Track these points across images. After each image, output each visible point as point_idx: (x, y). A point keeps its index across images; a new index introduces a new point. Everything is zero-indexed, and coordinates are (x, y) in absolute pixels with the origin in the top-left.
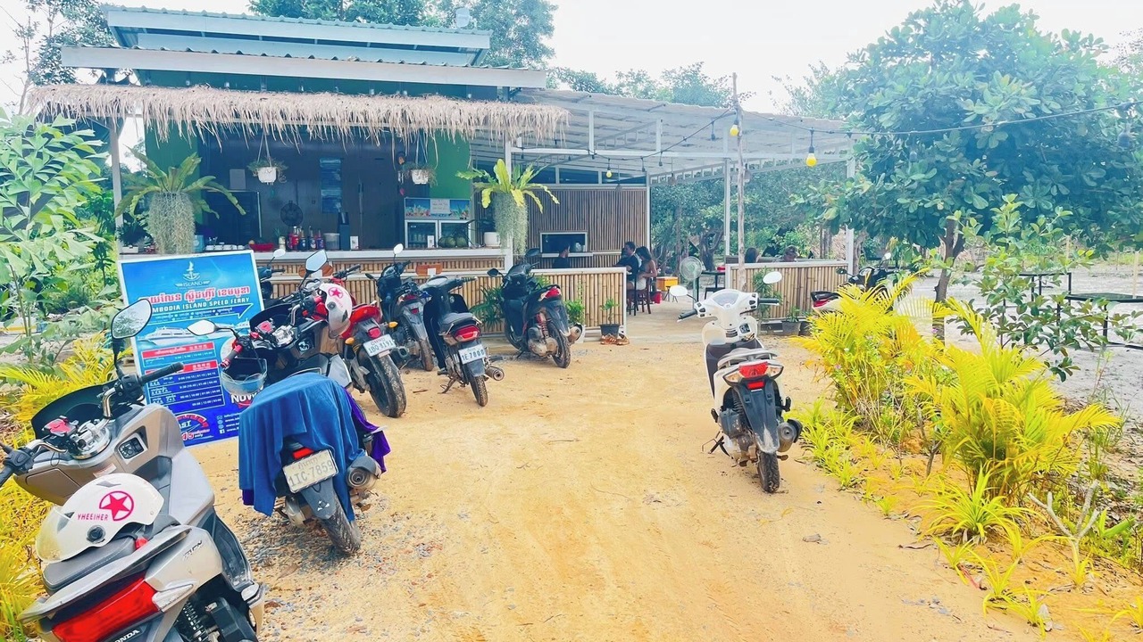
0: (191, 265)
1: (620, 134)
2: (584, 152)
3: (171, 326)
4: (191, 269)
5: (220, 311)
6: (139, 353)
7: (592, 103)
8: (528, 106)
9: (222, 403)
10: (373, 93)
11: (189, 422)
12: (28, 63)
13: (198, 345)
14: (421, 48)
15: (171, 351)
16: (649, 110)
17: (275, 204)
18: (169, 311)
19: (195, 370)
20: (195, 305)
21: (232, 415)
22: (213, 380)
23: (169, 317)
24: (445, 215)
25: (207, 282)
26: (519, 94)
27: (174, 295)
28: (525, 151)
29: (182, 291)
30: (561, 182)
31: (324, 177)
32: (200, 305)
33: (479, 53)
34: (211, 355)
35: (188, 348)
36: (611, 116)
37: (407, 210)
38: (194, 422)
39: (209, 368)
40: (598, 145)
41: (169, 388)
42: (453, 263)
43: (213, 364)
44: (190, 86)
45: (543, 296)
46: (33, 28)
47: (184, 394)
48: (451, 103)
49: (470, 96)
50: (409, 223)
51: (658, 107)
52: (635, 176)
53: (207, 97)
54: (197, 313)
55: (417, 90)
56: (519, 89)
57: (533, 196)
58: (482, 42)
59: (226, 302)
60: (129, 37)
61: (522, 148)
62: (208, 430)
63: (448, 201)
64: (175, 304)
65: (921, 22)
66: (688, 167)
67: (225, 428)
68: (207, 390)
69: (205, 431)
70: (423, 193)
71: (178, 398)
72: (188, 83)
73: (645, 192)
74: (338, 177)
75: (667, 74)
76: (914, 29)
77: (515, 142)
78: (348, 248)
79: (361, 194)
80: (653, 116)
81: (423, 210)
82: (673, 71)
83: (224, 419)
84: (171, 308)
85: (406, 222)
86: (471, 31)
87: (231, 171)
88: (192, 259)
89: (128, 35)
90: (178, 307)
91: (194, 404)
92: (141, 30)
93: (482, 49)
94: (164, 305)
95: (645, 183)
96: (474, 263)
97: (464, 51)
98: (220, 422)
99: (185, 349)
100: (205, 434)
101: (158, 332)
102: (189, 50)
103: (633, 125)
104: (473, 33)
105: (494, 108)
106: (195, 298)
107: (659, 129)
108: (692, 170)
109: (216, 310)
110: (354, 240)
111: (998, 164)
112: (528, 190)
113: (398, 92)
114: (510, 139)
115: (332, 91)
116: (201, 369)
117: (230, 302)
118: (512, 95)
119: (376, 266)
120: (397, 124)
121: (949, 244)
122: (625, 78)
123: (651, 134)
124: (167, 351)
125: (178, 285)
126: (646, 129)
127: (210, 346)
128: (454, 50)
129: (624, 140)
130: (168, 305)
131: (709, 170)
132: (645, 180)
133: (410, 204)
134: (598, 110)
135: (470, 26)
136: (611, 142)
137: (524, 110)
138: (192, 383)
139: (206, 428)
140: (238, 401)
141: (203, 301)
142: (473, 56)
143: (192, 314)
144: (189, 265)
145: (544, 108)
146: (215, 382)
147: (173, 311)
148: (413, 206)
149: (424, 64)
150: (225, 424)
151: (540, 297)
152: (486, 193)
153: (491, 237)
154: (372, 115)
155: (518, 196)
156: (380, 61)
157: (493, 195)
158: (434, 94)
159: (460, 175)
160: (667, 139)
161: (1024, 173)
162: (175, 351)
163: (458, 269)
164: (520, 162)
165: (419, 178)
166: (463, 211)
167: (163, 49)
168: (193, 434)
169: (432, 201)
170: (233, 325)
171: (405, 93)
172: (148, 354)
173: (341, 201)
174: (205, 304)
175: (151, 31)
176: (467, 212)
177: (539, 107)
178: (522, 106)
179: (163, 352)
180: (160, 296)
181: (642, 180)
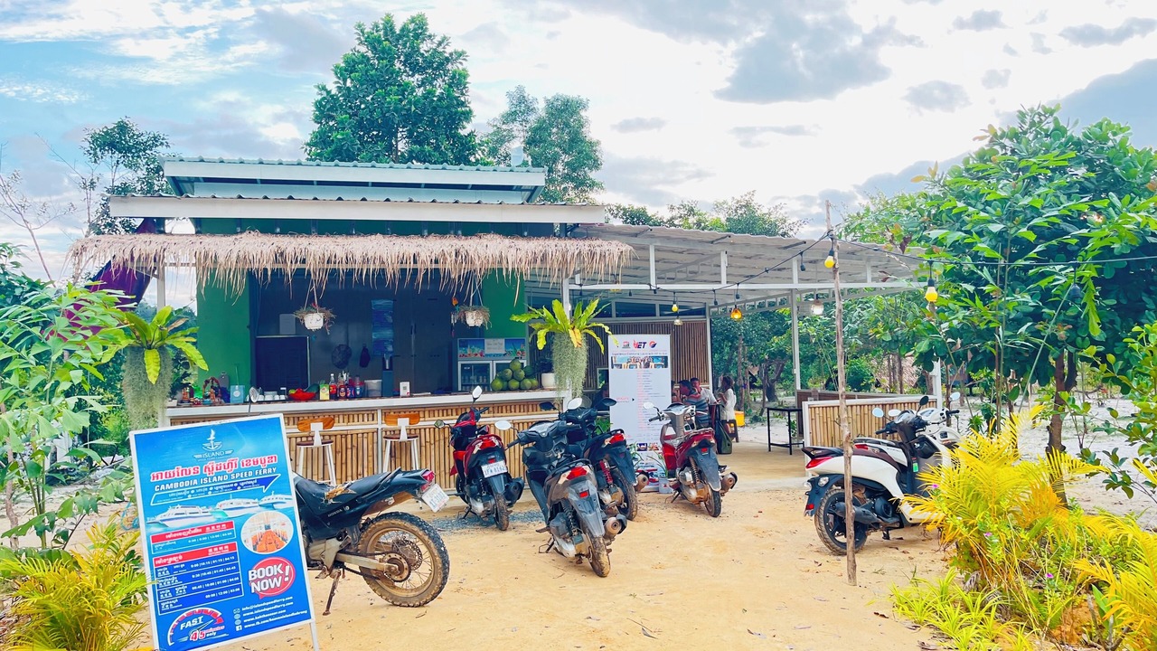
0: (213, 432)
1: (680, 267)
2: (646, 287)
3: (186, 504)
4: (212, 437)
5: (242, 484)
6: (148, 537)
7: (652, 237)
8: (587, 242)
9: (240, 593)
10: (426, 234)
11: (200, 618)
12: (89, 214)
13: (215, 525)
14: (475, 187)
15: (184, 534)
16: (712, 242)
17: (326, 347)
18: (184, 487)
19: (210, 555)
20: (215, 479)
21: (251, 607)
22: (231, 566)
23: (185, 493)
24: (500, 355)
25: (230, 452)
26: (577, 230)
27: (192, 468)
28: (584, 288)
29: (201, 462)
30: (617, 316)
31: (377, 319)
32: (220, 478)
33: (534, 190)
34: (230, 536)
35: (204, 529)
36: (672, 249)
37: (460, 352)
38: (207, 616)
39: (227, 552)
40: (659, 278)
41: (179, 578)
42: (508, 408)
43: (232, 547)
44: (241, 232)
45: (607, 442)
46: (95, 180)
47: (197, 585)
48: (507, 241)
49: (526, 234)
50: (462, 365)
51: (723, 238)
52: (694, 308)
53: (255, 243)
54: (217, 488)
55: (470, 229)
56: (576, 225)
57: (595, 336)
58: (537, 178)
59: (250, 473)
60: (187, 186)
61: (581, 285)
62: (223, 627)
63: (503, 341)
64: (193, 478)
65: (1006, 142)
66: (750, 297)
67: (243, 624)
68: (223, 579)
69: (218, 628)
70: (477, 335)
71: (189, 590)
72: (239, 229)
73: (705, 324)
74: (390, 319)
75: (718, 207)
76: (999, 150)
77: (573, 278)
78: (397, 395)
79: (413, 336)
80: (716, 248)
81: (477, 350)
82: (725, 203)
83: (242, 613)
84: (187, 483)
85: (460, 363)
86: (526, 169)
87: (281, 316)
88: (214, 427)
89: (184, 184)
90: (195, 482)
91: (207, 596)
92: (197, 179)
93: (536, 187)
94: (179, 481)
95: (704, 314)
96: (530, 407)
97: (519, 189)
98: (237, 616)
99: (200, 530)
100: (218, 633)
101: (171, 512)
102: (240, 197)
103: (694, 258)
104: (528, 171)
105: (551, 246)
106: (215, 470)
107: (724, 260)
108: (755, 300)
109: (238, 483)
110: (405, 387)
111: (1112, 290)
112: (589, 329)
113: (452, 232)
114: (567, 276)
115: (384, 233)
116: (218, 553)
117: (254, 473)
118: (570, 231)
119: (427, 413)
120: (449, 265)
121: (1060, 378)
122: (677, 210)
123: (715, 266)
124: (180, 534)
125: (196, 456)
126: (709, 261)
127: (230, 525)
128: (509, 188)
129: (685, 272)
130: (184, 480)
131: (774, 300)
132: (705, 311)
133: (464, 345)
134: (659, 244)
135: (525, 164)
136: (671, 275)
137: (584, 246)
138: (206, 571)
139: (220, 625)
140: (259, 590)
141: (223, 474)
142: (528, 193)
143: (211, 489)
144: (210, 433)
145: (605, 243)
146: (234, 568)
147: (190, 486)
148: (467, 347)
149: (479, 203)
150: (242, 618)
151: (603, 442)
152: (542, 334)
153: (549, 379)
154: (423, 256)
155: (576, 338)
156: (434, 201)
157: (549, 336)
158: (490, 233)
159: (515, 318)
160: (732, 271)
161: (1144, 298)
162: (189, 533)
163: (513, 414)
164: (579, 299)
165: (473, 319)
166: (518, 350)
167: (214, 197)
168: (205, 632)
169: (486, 341)
170: (257, 500)
171: (460, 232)
172: (157, 538)
173: (392, 343)
174: (226, 477)
175: (207, 180)
176: (522, 351)
177: (599, 242)
178: (581, 243)
179: (175, 535)
180: (176, 470)
181: (701, 312)
